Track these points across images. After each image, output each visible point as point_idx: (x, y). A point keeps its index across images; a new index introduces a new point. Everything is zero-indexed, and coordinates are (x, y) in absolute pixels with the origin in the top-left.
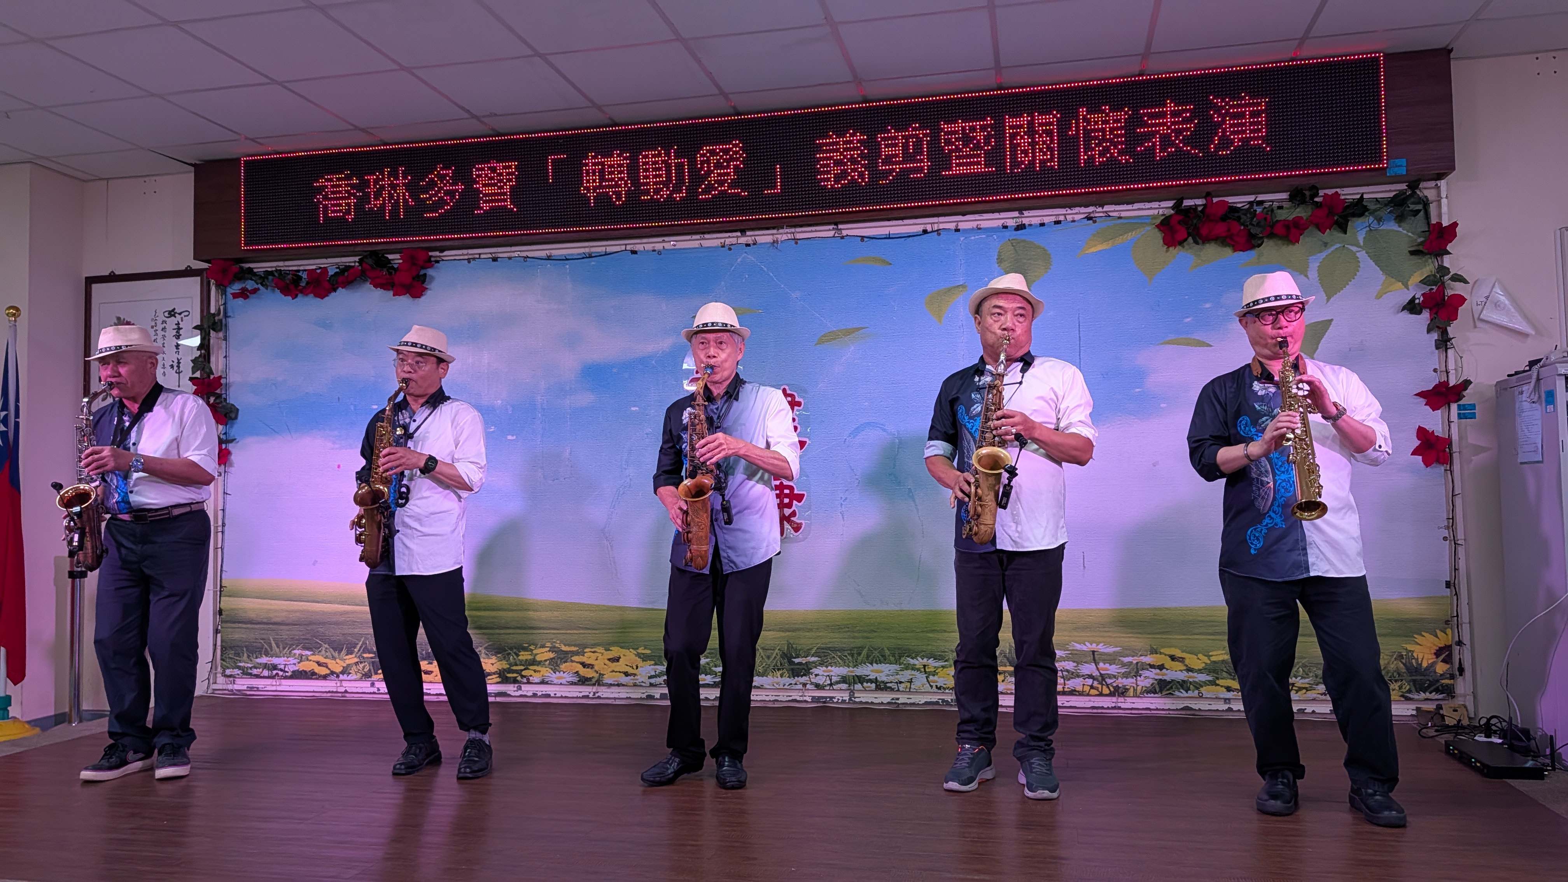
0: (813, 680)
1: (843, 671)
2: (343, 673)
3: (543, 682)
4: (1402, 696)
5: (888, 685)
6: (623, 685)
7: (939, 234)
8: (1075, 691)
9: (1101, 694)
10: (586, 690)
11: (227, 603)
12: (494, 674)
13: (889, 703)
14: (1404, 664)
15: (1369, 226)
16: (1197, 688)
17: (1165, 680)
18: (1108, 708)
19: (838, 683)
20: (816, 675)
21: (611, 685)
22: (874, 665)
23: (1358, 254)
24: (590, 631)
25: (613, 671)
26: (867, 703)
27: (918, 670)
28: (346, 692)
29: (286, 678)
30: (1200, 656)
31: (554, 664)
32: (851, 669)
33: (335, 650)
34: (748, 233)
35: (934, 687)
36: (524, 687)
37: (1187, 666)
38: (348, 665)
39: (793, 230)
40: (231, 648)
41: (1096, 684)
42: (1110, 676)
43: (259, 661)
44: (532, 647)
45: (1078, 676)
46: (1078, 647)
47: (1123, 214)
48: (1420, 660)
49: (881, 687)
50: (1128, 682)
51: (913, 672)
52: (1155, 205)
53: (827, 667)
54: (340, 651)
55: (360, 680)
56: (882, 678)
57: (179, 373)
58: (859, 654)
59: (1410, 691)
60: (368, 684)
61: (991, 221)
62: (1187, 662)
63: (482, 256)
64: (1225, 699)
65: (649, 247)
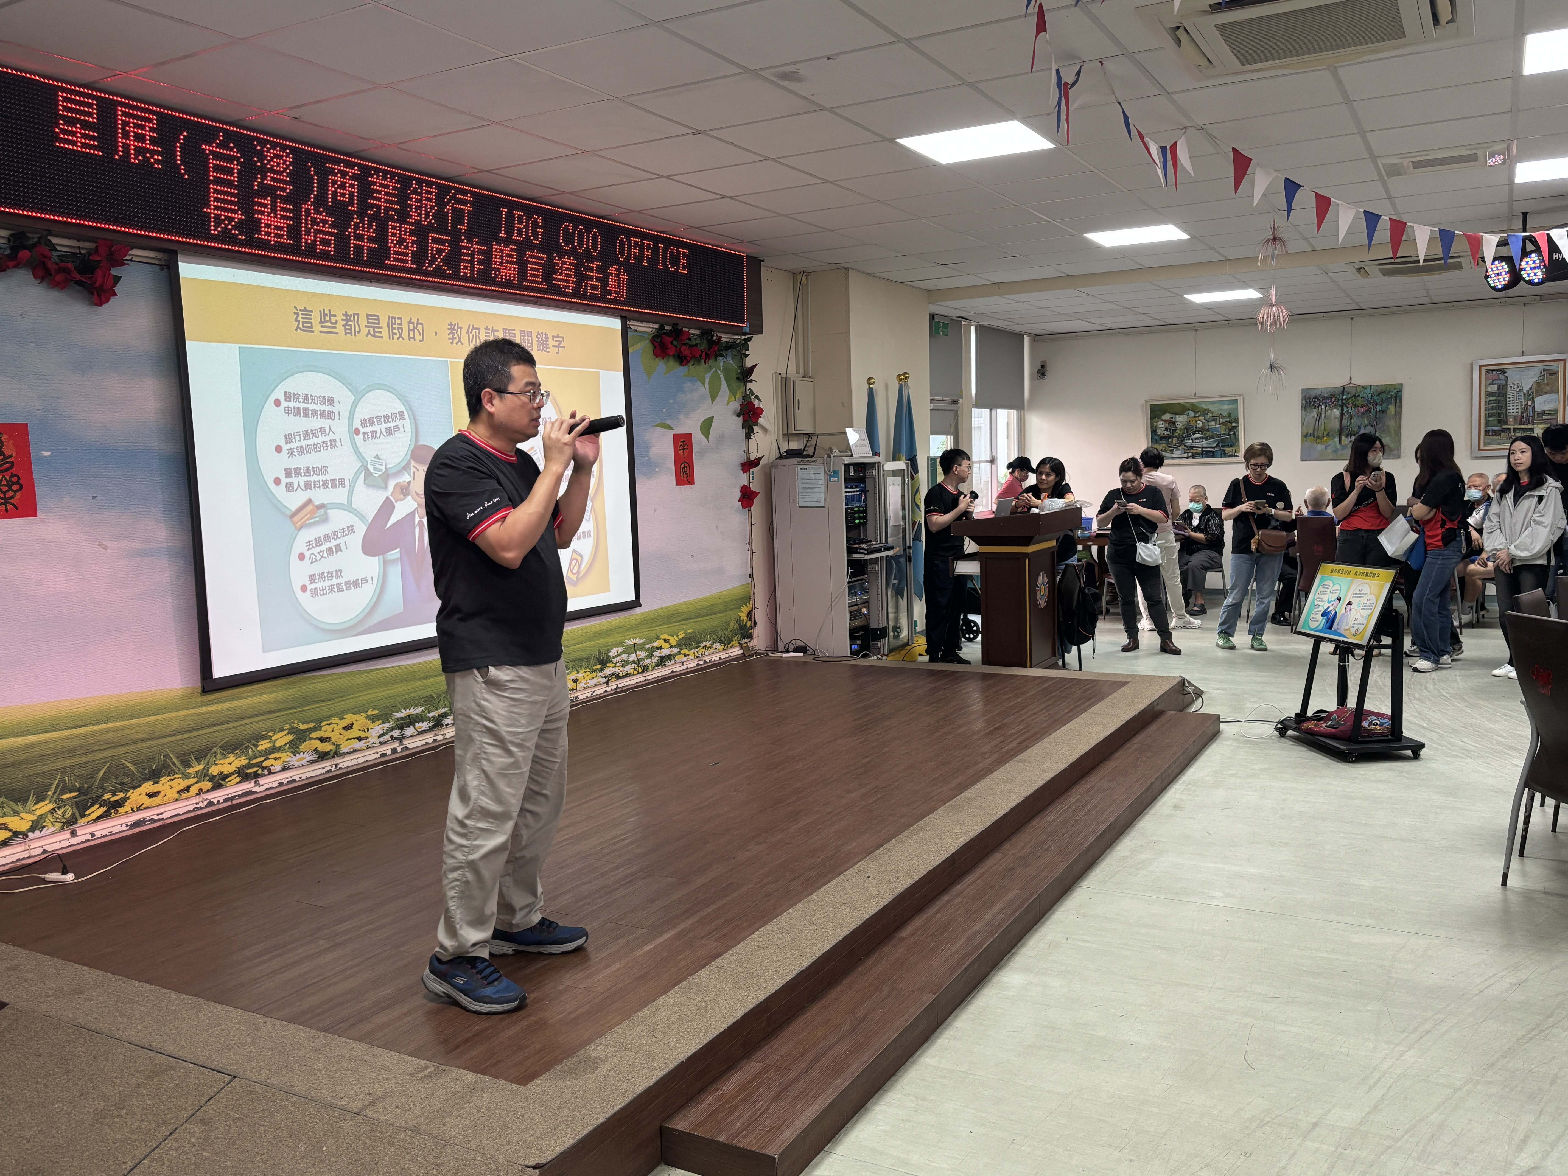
3: (285, 769)
4: (738, 643)
6: (358, 750)
8: (628, 674)
9: (639, 673)
10: (327, 765)
12: (233, 774)
14: (738, 625)
15: (723, 358)
16: (675, 658)
17: (663, 656)
18: (643, 681)
21: (348, 753)
23: (721, 376)
24: (324, 704)
25: (348, 739)
30: (675, 637)
31: (294, 747)
36: (262, 781)
37: (671, 645)
38: (41, 817)
41: (636, 666)
42: (642, 660)
44: (271, 734)
45: (629, 663)
46: (628, 643)
48: (743, 621)
50: (649, 661)
52: (651, 324)
55: (60, 831)
59: (740, 639)
62: (671, 642)
64: (685, 662)
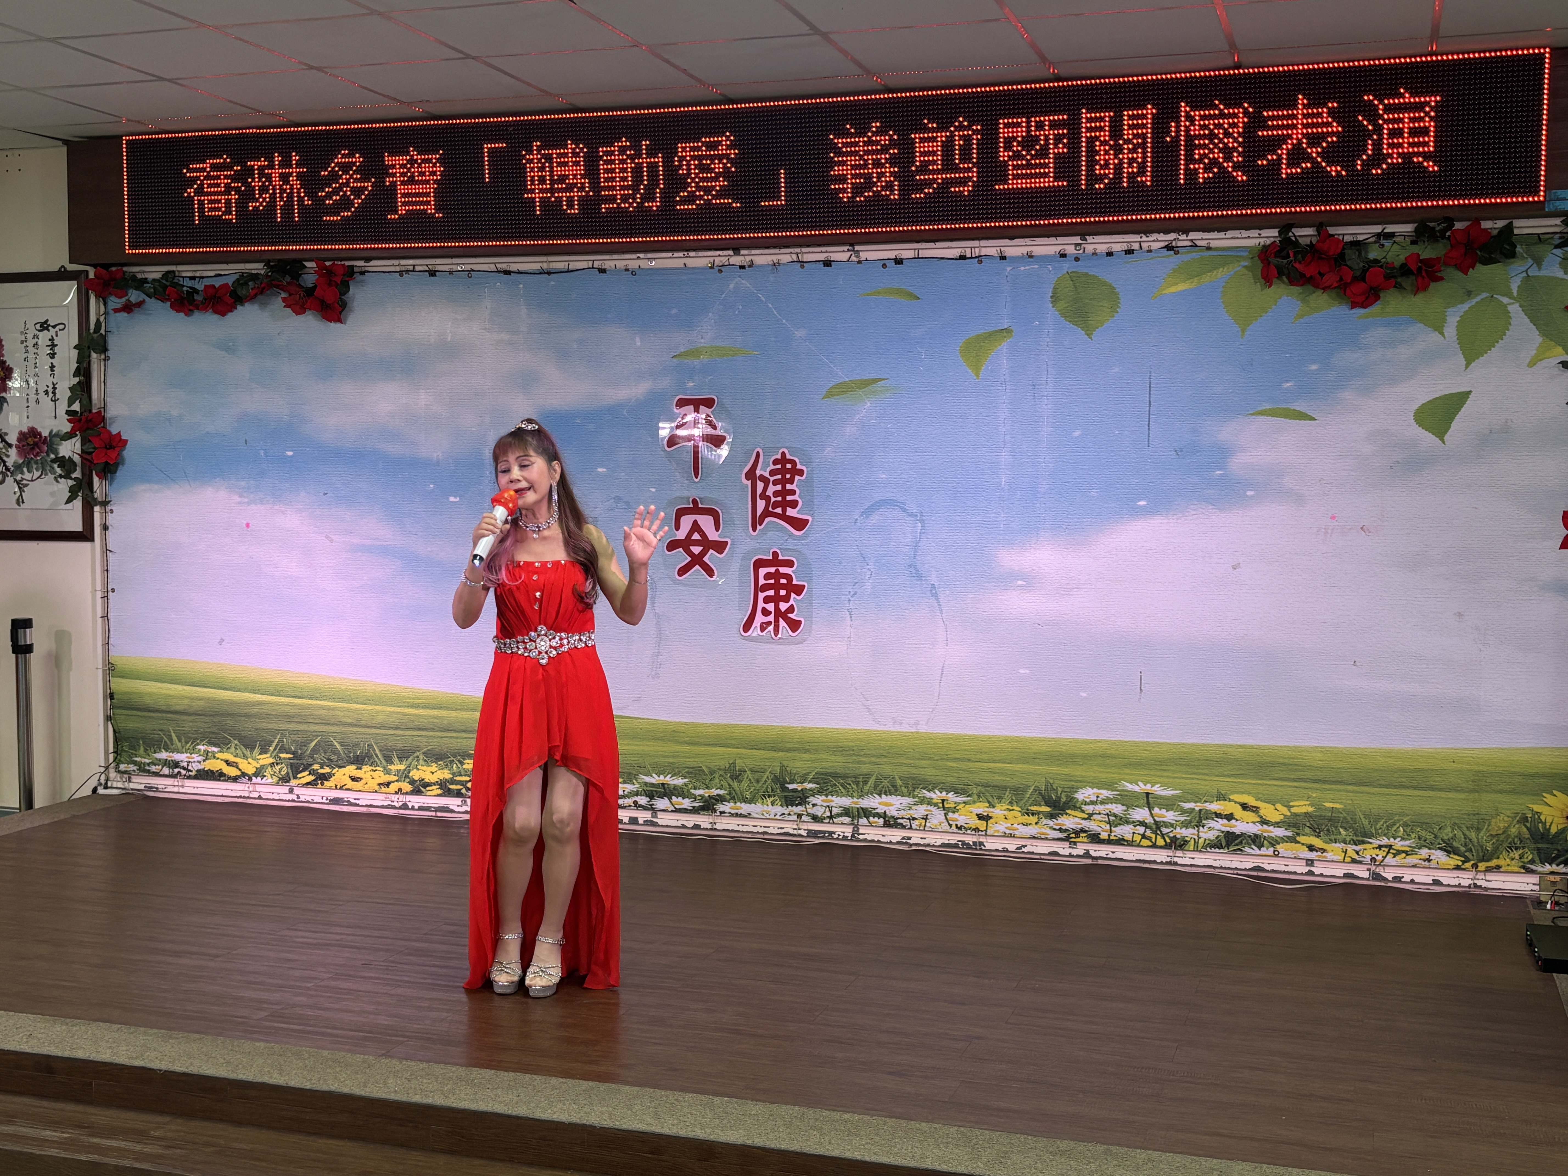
0: (809, 811)
1: (846, 802)
2: (256, 775)
4: (1523, 867)
5: (899, 821)
7: (980, 262)
8: (1123, 840)
9: (1154, 846)
11: (121, 685)
12: (435, 785)
13: (898, 843)
14: (1528, 829)
15: (1526, 271)
16: (1273, 845)
17: (1233, 833)
18: (1162, 863)
19: (839, 815)
20: (814, 805)
22: (883, 796)
23: (1510, 308)
26: (873, 841)
27: (936, 805)
28: (260, 798)
29: (189, 777)
30: (1279, 806)
32: (855, 800)
33: (246, 747)
34: (742, 252)
35: (954, 827)
37: (1261, 817)
38: (263, 766)
39: (798, 250)
40: (127, 739)
41: (1148, 833)
42: (1166, 825)
43: (157, 756)
45: (1128, 822)
46: (1130, 787)
47: (1214, 244)
48: (1548, 825)
49: (890, 823)
50: (1188, 833)
51: (929, 808)
52: (1254, 233)
53: (827, 796)
54: (252, 749)
55: (277, 784)
56: (892, 812)
57: (55, 401)
58: (865, 783)
59: (1532, 862)
60: (286, 790)
61: (1046, 247)
62: (1262, 812)
63: (418, 268)
64: (1307, 860)
65: (621, 264)
